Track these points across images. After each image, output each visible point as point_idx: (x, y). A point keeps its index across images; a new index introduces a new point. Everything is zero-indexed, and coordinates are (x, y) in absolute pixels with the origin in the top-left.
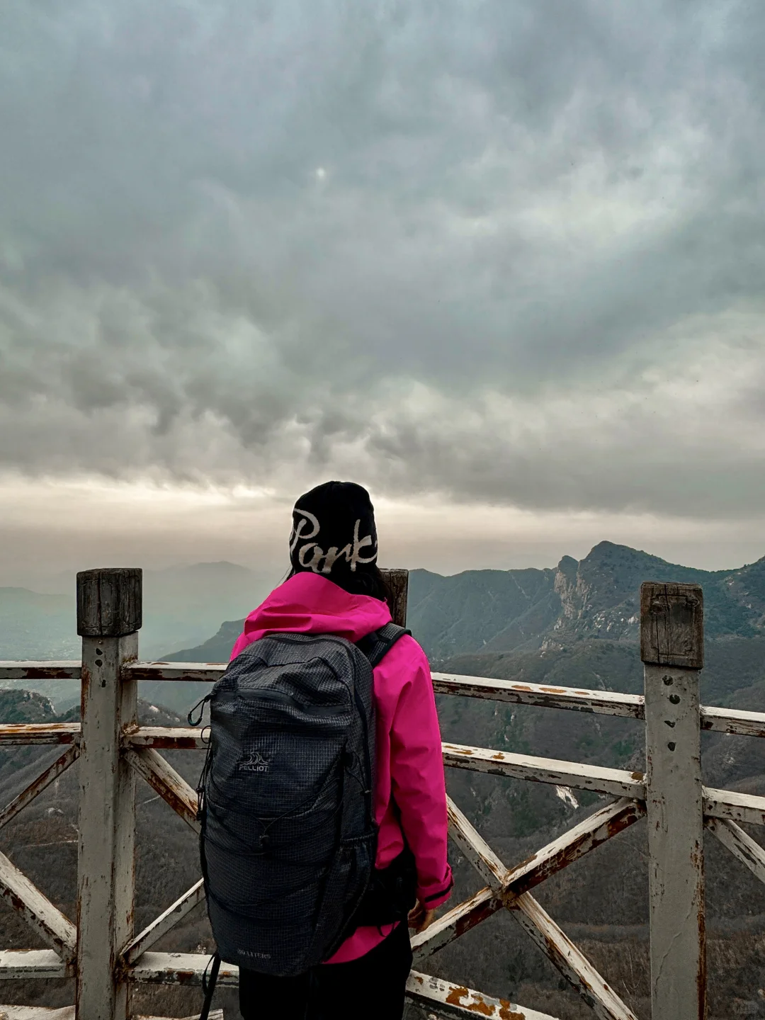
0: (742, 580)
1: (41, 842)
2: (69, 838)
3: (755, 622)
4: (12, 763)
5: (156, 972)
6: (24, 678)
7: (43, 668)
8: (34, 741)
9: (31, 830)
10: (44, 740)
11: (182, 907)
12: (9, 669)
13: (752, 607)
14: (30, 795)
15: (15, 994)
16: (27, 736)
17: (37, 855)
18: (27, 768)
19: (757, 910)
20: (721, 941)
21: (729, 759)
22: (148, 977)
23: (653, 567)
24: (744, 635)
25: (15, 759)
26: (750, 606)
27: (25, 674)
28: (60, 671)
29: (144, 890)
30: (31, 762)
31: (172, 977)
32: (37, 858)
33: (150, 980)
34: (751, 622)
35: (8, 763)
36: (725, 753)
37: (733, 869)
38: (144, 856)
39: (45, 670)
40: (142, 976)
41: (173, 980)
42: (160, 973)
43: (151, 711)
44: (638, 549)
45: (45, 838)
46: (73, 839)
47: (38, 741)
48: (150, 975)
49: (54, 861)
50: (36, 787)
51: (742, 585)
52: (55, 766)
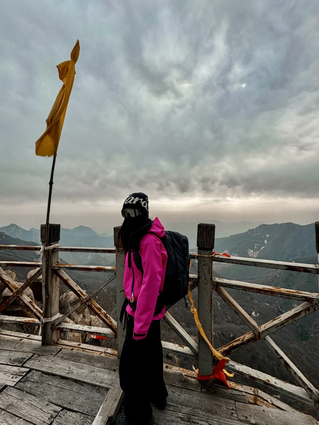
6: (285, 269)
7: (296, 267)
8: (292, 298)
10: (298, 299)
12: (278, 265)
14: (291, 320)
16: (288, 295)
27: (286, 268)
28: (305, 269)
39: (296, 268)
47: (294, 298)
50: (294, 317)
52: (304, 311)
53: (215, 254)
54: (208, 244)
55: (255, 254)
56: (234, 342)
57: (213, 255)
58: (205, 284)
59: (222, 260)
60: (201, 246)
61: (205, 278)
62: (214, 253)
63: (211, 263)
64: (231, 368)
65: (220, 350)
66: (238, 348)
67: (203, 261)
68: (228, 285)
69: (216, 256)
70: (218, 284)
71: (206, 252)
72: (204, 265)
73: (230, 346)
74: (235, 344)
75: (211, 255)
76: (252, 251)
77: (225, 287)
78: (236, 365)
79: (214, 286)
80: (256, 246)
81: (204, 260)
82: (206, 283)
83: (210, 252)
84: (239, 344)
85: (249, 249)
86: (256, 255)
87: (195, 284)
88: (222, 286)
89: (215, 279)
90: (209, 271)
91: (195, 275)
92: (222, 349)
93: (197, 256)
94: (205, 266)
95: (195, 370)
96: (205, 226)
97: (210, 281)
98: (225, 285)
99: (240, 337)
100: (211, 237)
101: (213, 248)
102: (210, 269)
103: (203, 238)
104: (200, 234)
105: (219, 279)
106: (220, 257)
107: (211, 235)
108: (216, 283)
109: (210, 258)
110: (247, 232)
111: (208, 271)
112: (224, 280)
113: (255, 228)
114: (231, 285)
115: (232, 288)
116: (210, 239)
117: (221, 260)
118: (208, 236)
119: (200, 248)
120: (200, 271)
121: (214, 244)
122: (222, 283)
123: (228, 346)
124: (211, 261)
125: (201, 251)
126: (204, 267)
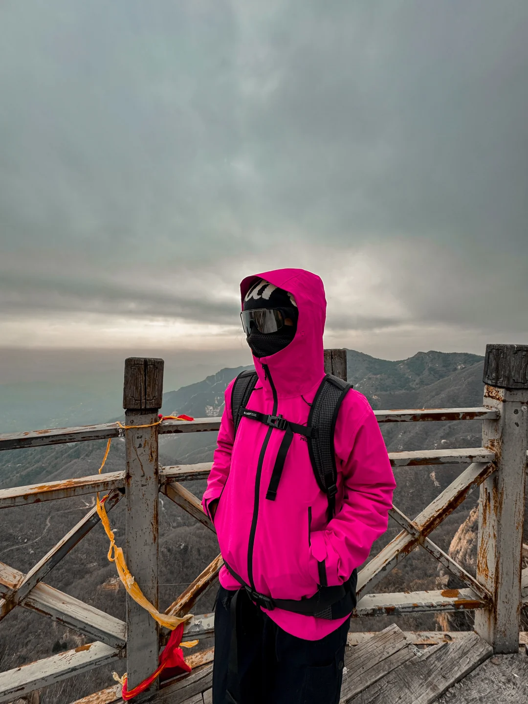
0: (407, 364)
1: (66, 509)
2: (81, 507)
3: (412, 384)
4: (47, 471)
5: (371, 610)
9: (61, 504)
11: (387, 568)
13: (412, 377)
15: (58, 584)
17: (65, 517)
18: (56, 473)
19: (411, 513)
20: (396, 528)
21: (400, 447)
22: (366, 613)
23: (366, 360)
24: (408, 390)
25: (49, 469)
26: (410, 377)
29: (122, 529)
30: (57, 470)
31: (382, 611)
32: (64, 518)
33: (367, 615)
34: (410, 384)
35: (44, 472)
36: (399, 444)
37: (401, 496)
38: (121, 512)
40: (362, 613)
41: (382, 613)
42: (374, 610)
43: (121, 441)
44: (360, 352)
45: (68, 507)
46: (83, 507)
48: (367, 611)
49: (74, 518)
51: (407, 367)
53: (163, 420)
54: (148, 400)
55: (215, 411)
56: (199, 580)
57: (160, 422)
58: (143, 486)
59: (177, 430)
60: (132, 407)
61: (142, 474)
62: (160, 417)
63: (154, 439)
64: (195, 632)
65: (175, 608)
66: (207, 589)
67: (138, 438)
68: (190, 476)
69: (167, 423)
70: (170, 479)
71: (143, 417)
72: (140, 446)
73: (192, 590)
74: (201, 583)
75: (156, 421)
76: (211, 408)
77: (183, 480)
78: (203, 620)
79: (161, 486)
80: (217, 400)
81: (140, 436)
82: (145, 483)
83: (153, 416)
84: (208, 581)
85: (208, 406)
86: (216, 413)
87: (118, 492)
88: (178, 481)
89: (164, 469)
90: (152, 456)
91: (119, 472)
92: (177, 604)
93: (123, 429)
94: (142, 448)
95: (119, 680)
96: (141, 361)
97: (153, 476)
98: (183, 476)
99: (210, 565)
100: (155, 384)
101: (160, 408)
102: (154, 452)
103: (137, 388)
104: (130, 378)
105: (171, 468)
106: (174, 424)
107: (154, 380)
108: (167, 477)
109: (154, 430)
110: (205, 381)
111: (148, 458)
112: (181, 466)
113: (215, 374)
114: (194, 474)
115: (197, 479)
116: (154, 388)
117: (175, 429)
118: (150, 382)
119: (129, 411)
120: (131, 461)
121: (161, 399)
122: (177, 475)
123: (188, 592)
124: (154, 436)
125: (132, 418)
126: (140, 451)
